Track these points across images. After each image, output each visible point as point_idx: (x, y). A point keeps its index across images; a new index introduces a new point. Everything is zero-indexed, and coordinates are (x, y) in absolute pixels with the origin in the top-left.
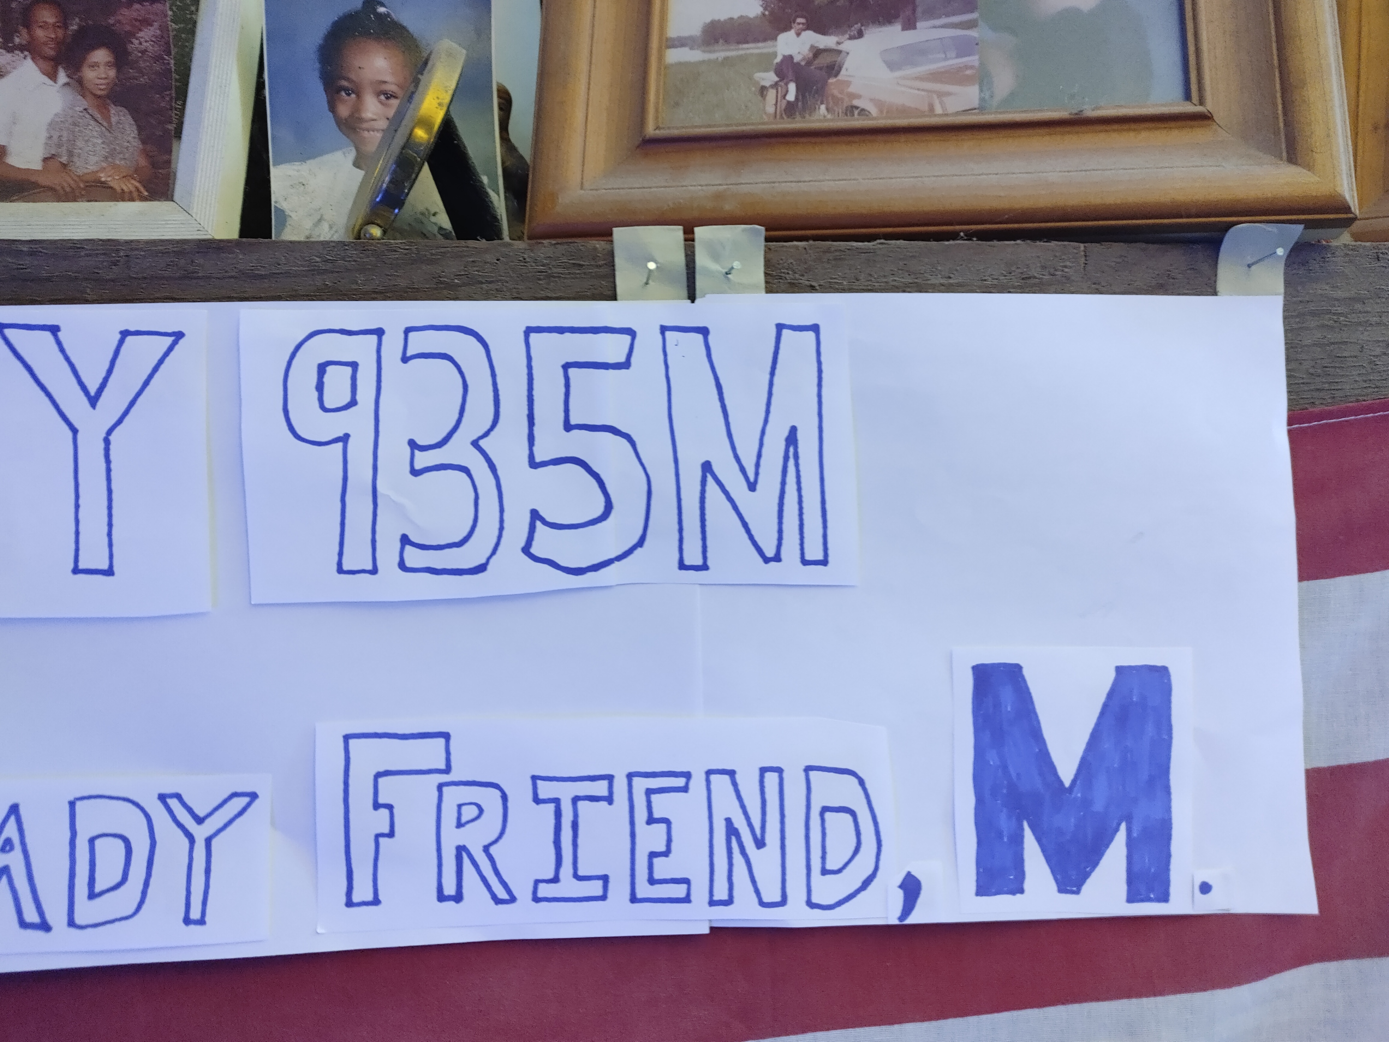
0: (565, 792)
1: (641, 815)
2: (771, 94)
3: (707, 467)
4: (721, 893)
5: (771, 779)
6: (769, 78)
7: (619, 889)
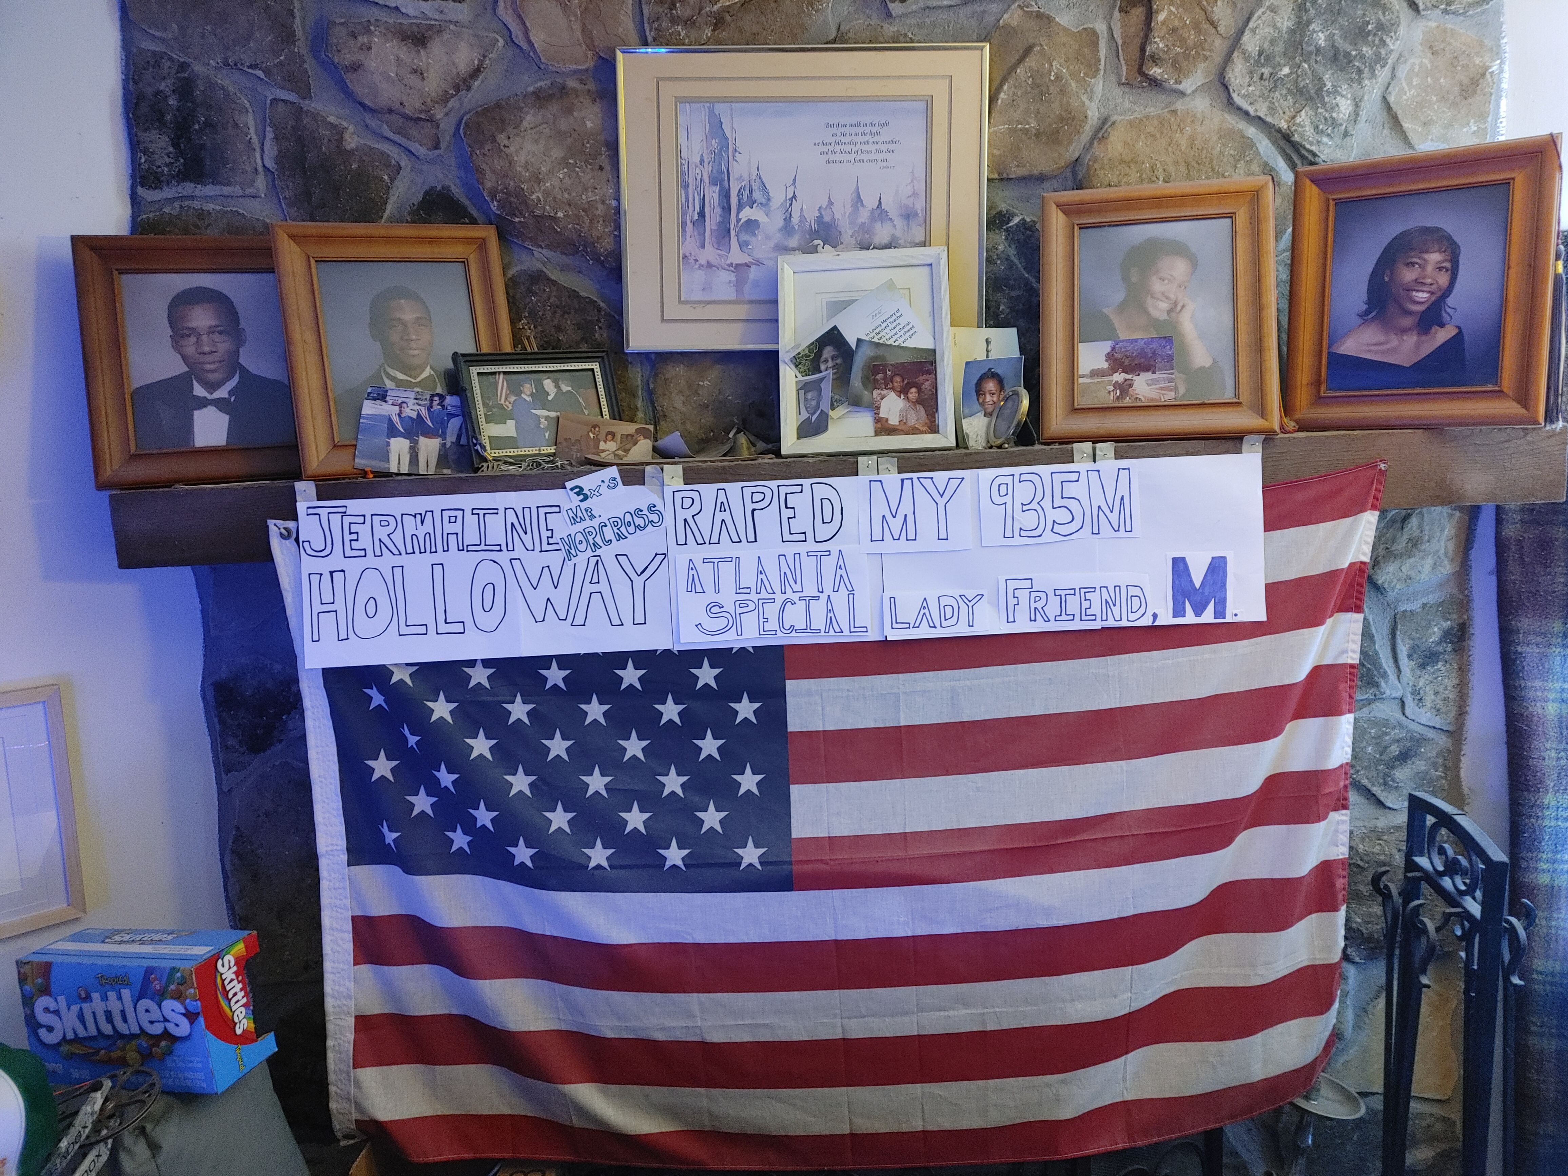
0: (1063, 593)
1: (1083, 598)
2: (1112, 393)
3: (1099, 507)
4: (1104, 618)
5: (1117, 588)
6: (1111, 388)
7: (1077, 617)
